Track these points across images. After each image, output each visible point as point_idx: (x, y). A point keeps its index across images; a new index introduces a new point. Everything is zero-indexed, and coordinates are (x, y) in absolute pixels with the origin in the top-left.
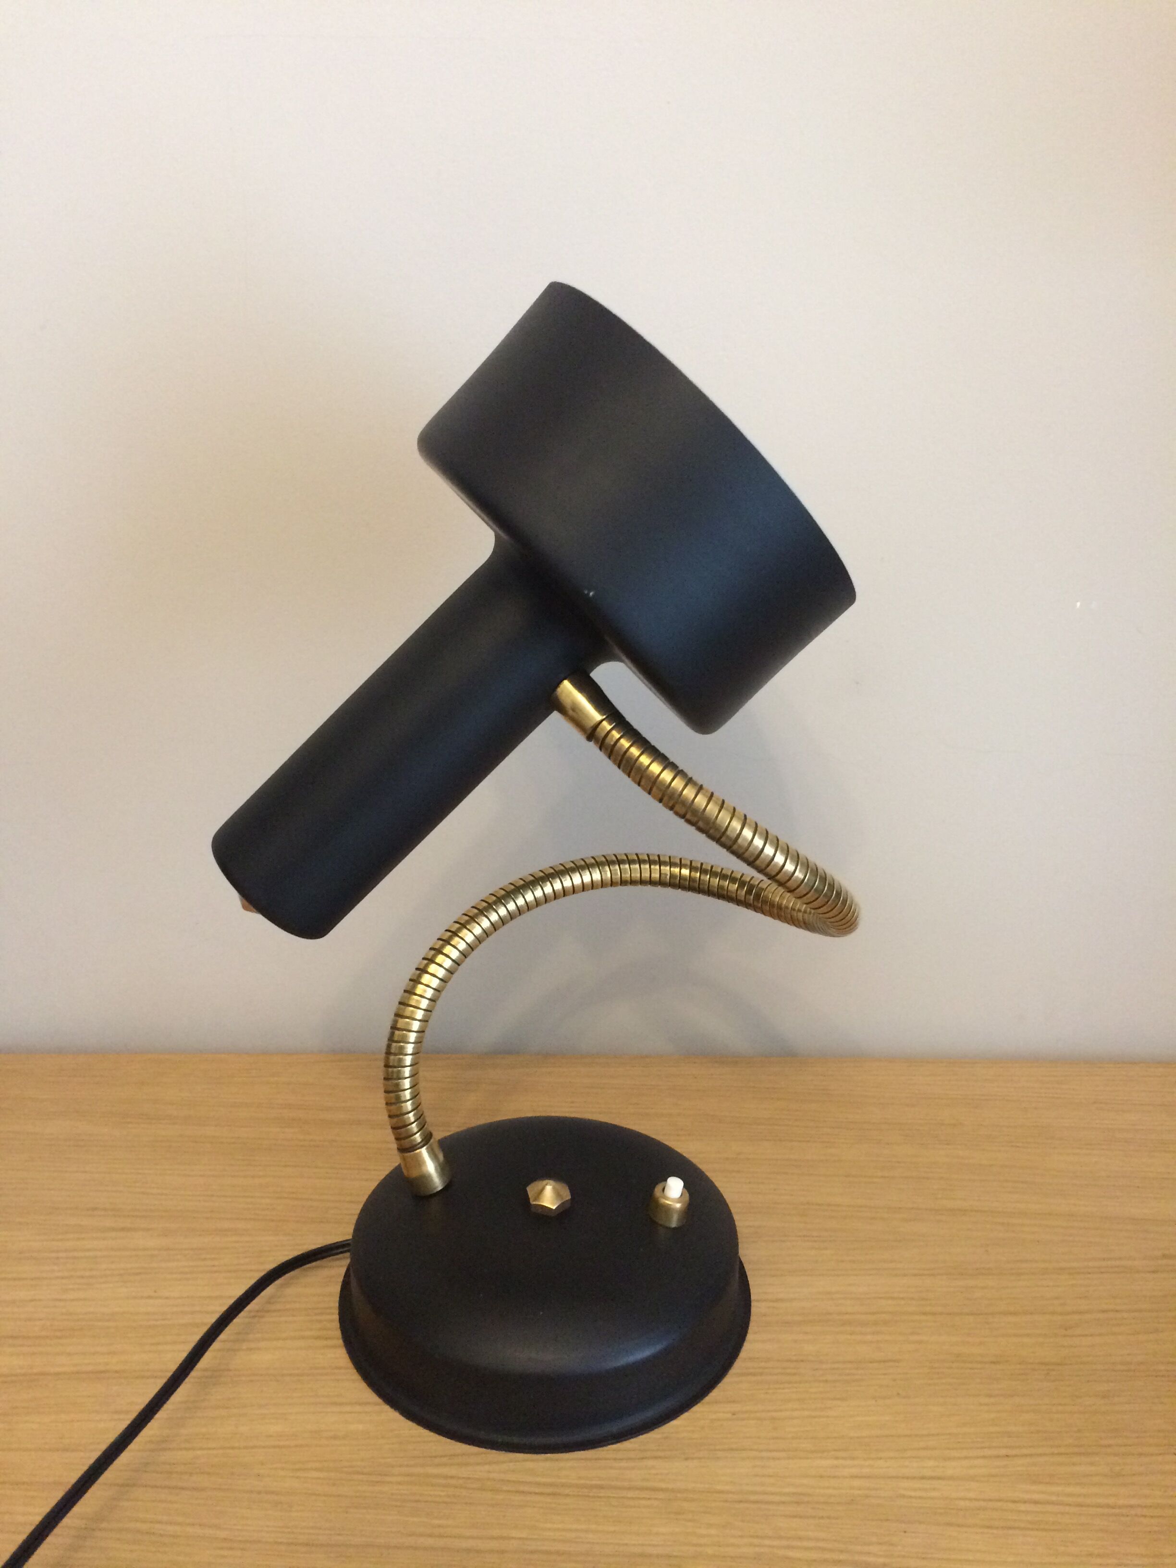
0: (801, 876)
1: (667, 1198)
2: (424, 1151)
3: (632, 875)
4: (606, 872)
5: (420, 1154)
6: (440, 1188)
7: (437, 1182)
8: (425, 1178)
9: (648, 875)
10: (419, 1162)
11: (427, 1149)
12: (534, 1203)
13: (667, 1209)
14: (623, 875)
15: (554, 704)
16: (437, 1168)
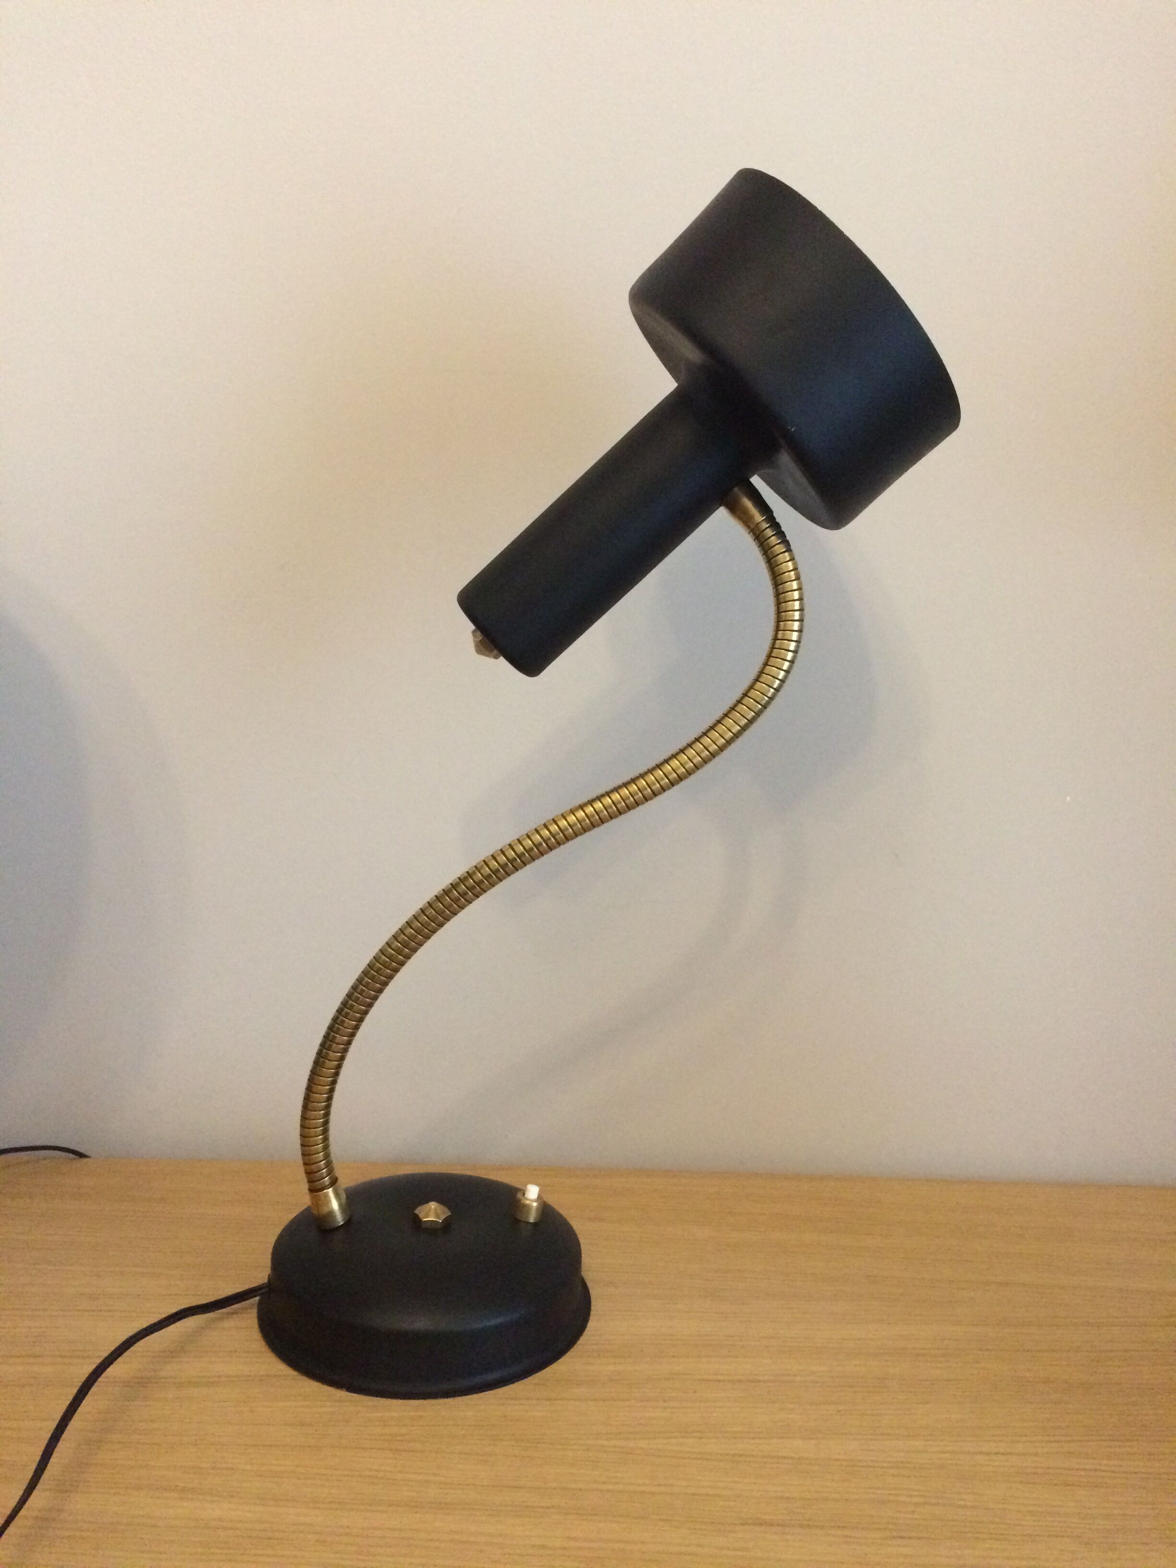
1: (527, 1199)
2: (330, 1191)
5: (327, 1195)
6: (341, 1223)
7: (340, 1219)
8: (331, 1213)
10: (326, 1201)
11: (332, 1190)
12: (425, 1220)
13: (528, 1207)
16: (340, 1205)
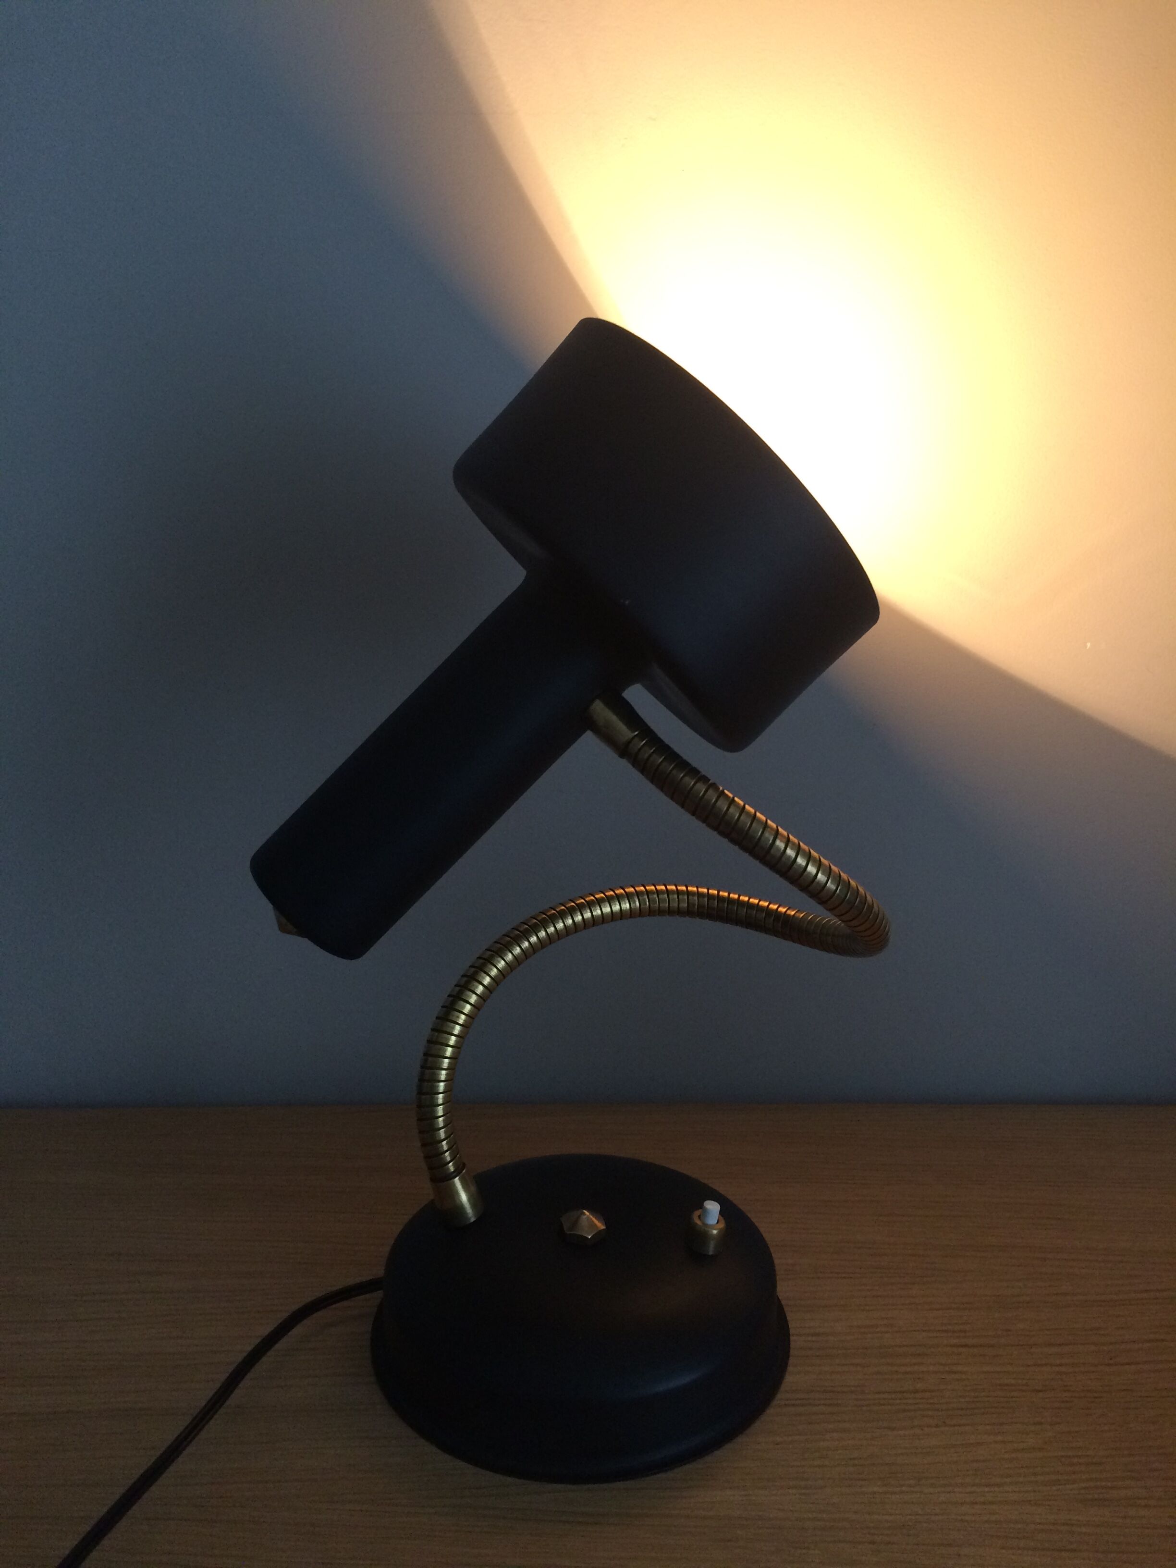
0: (833, 887)
1: (704, 1224)
2: (457, 1180)
3: (661, 905)
4: (635, 902)
5: (454, 1184)
6: (473, 1220)
7: (470, 1213)
8: (459, 1208)
9: (676, 905)
10: (454, 1194)
11: (459, 1179)
12: (570, 1230)
13: (705, 1236)
14: (651, 905)
15: (588, 723)
16: (470, 1199)
